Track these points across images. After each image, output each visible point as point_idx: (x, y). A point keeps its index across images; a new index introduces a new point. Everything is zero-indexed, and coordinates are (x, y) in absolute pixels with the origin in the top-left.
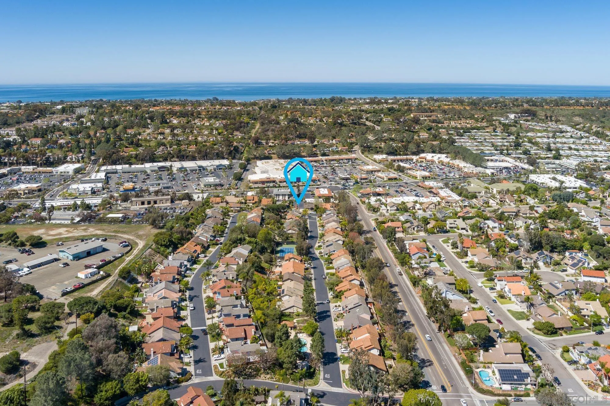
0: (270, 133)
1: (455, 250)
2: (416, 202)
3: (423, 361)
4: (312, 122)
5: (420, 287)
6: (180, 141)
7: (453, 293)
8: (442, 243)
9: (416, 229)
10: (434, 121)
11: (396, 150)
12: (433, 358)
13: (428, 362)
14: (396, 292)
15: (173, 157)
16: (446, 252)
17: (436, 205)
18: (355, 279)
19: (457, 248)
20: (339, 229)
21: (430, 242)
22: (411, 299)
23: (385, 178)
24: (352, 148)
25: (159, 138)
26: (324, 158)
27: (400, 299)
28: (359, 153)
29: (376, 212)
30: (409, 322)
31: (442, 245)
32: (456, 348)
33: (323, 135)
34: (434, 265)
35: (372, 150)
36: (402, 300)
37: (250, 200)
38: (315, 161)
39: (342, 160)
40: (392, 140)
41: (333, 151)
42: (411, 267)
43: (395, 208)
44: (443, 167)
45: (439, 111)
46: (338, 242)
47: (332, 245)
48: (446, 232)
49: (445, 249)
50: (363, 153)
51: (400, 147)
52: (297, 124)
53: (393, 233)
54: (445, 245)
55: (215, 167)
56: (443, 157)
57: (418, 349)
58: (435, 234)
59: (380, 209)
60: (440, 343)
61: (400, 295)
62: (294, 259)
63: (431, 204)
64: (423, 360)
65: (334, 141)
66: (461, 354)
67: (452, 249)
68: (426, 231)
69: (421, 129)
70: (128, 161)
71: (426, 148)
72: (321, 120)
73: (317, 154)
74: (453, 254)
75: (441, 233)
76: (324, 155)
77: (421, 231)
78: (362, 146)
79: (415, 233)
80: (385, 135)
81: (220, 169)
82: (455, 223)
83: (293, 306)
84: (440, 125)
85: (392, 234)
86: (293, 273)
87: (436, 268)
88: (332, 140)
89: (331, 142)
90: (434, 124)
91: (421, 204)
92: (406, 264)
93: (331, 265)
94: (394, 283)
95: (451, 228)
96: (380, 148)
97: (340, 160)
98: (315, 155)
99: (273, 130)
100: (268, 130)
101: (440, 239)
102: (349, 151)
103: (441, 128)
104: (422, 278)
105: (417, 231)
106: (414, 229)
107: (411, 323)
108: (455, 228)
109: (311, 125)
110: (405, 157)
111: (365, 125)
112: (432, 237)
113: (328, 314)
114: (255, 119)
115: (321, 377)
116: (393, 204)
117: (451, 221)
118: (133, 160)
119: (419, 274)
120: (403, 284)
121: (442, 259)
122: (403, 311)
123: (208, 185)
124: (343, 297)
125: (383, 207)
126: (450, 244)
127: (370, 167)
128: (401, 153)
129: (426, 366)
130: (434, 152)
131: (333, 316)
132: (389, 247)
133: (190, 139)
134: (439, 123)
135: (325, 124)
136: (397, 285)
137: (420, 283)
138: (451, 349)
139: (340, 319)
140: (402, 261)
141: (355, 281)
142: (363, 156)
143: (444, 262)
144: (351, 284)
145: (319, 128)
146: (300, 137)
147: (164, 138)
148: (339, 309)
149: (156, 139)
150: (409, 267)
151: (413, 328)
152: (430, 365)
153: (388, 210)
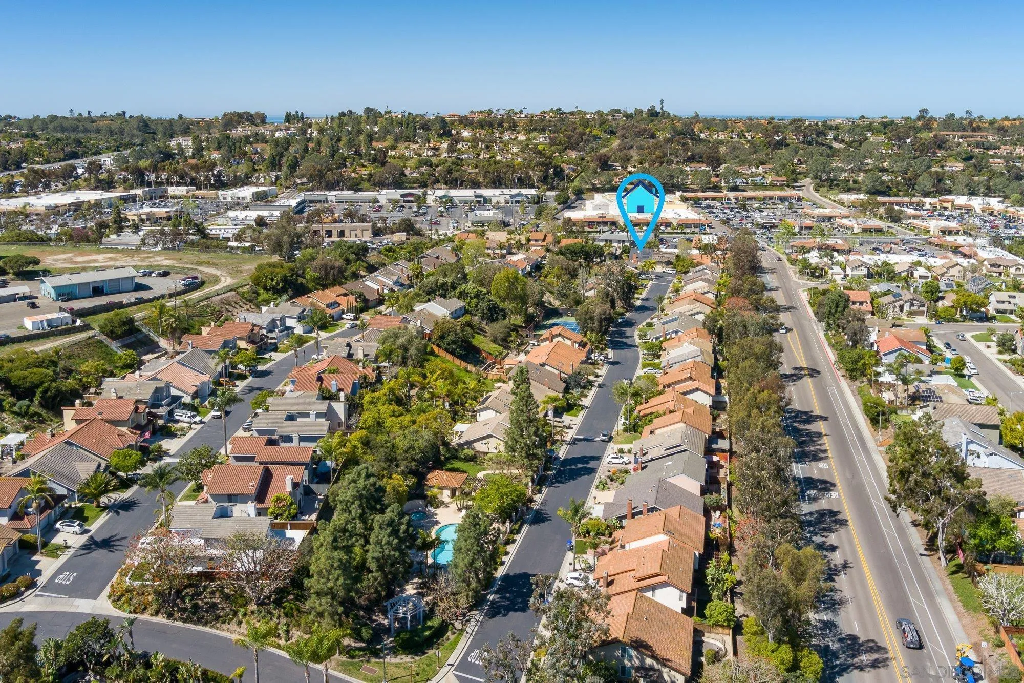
0: (634, 153)
1: (1006, 357)
2: (919, 264)
3: (853, 645)
4: (722, 137)
5: (891, 431)
6: (462, 160)
7: (991, 450)
8: (973, 341)
9: (906, 308)
10: (978, 145)
11: (888, 187)
12: (891, 640)
13: (871, 650)
14: (819, 435)
15: (438, 181)
16: (980, 359)
17: (965, 271)
18: (697, 390)
19: (1014, 351)
20: (711, 297)
21: (939, 336)
22: (859, 458)
23: (855, 226)
24: (796, 182)
25: (425, 154)
26: (732, 195)
27: (825, 451)
28: (808, 190)
29: (818, 277)
30: (833, 514)
31: (973, 345)
32: (984, 621)
33: (741, 160)
34: (942, 382)
35: (837, 185)
36: (830, 454)
37: (537, 241)
38: (713, 199)
39: (771, 199)
40: (884, 170)
41: (756, 185)
42: (876, 382)
43: (865, 271)
44: (992, 218)
45: (991, 131)
46: (697, 317)
47: (677, 319)
48: (987, 318)
49: (979, 353)
50: (817, 190)
51: (898, 183)
52: (692, 139)
53: (842, 305)
54: (981, 346)
55: (508, 197)
56: (995, 203)
57: (842, 602)
58: (957, 321)
59: (826, 273)
60: (930, 595)
61: (827, 443)
62: (563, 337)
63: (953, 267)
64: (854, 638)
65: (761, 170)
66: (1001, 645)
67: (1000, 353)
68: (935, 315)
69: (950, 156)
70: (356, 187)
71: (956, 187)
72: (741, 135)
73: (721, 188)
74: (1001, 365)
75: (971, 320)
76: (735, 189)
77: (921, 313)
78: (816, 178)
79: (904, 317)
80: (869, 161)
81: (517, 202)
82: (1012, 300)
83: (490, 436)
84: (991, 153)
85: (837, 307)
86: (543, 365)
87: (947, 387)
88: (757, 167)
89: (753, 170)
90: (977, 150)
91: (929, 268)
92: (863, 374)
93: (657, 361)
94: (817, 411)
95: (998, 311)
96: (855, 182)
97: (765, 198)
98: (716, 188)
99: (640, 148)
100: (631, 147)
101: (971, 331)
102: (788, 186)
103: (993, 157)
104: (902, 409)
105: (911, 314)
106: (901, 308)
107: (840, 517)
108: (1011, 312)
109: (721, 143)
110: (907, 199)
111: (831, 147)
112: (949, 329)
113: (592, 464)
114: (612, 133)
115: (455, 657)
116: (860, 263)
117: (1004, 296)
118: (366, 185)
119: (893, 398)
120: (843, 419)
121: (965, 372)
122: (825, 482)
123: (477, 222)
124: (647, 430)
125: (837, 269)
126: (993, 344)
127: (827, 211)
128: (901, 193)
129: (861, 668)
130: (972, 193)
131: (602, 474)
132: (828, 339)
133: (481, 157)
134: (988, 149)
135: (748, 142)
136: (825, 419)
137: (893, 417)
138: (967, 620)
139: (615, 484)
140: (851, 366)
141: (699, 393)
142: (817, 195)
143: (973, 380)
144: (685, 400)
145: (734, 148)
146: (691, 159)
147: (434, 155)
148: (626, 459)
149: (420, 155)
150: (869, 381)
151: (842, 531)
152: (875, 665)
153: (846, 276)
